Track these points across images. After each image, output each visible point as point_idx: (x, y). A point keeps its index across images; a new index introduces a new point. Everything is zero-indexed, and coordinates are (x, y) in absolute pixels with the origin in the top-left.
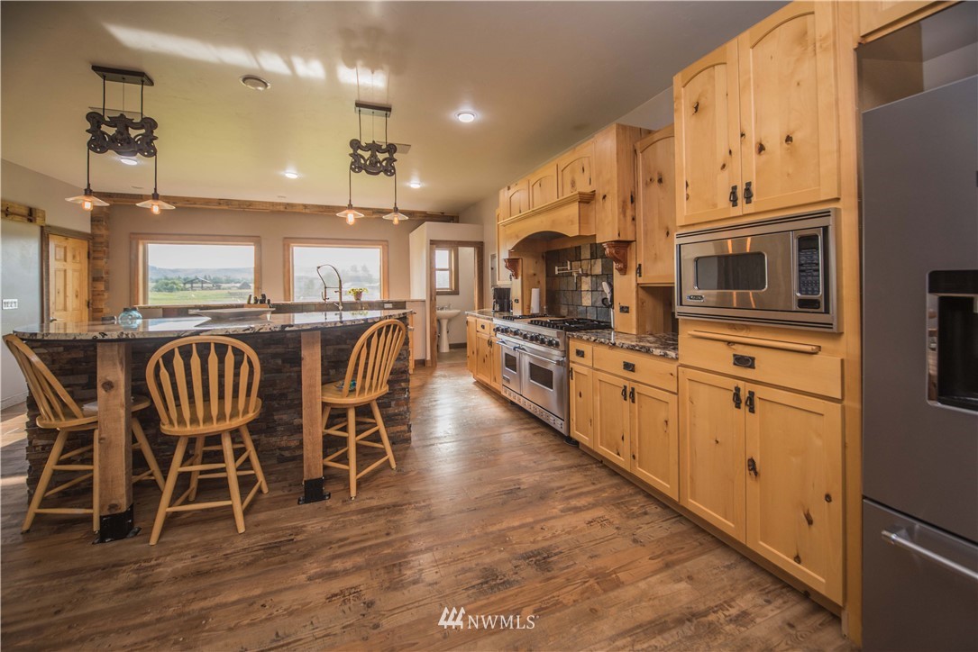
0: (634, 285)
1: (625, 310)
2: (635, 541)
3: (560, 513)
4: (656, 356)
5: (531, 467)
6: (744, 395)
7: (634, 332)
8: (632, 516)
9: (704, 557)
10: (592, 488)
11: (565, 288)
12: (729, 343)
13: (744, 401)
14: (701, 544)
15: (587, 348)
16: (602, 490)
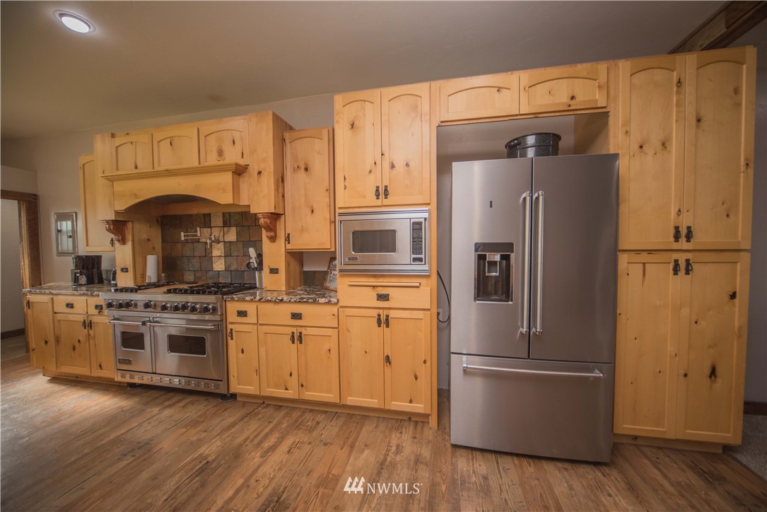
0: (283, 250)
1: (274, 271)
2: (325, 444)
3: (261, 460)
4: (322, 303)
5: (205, 437)
6: (383, 318)
7: (284, 288)
8: (311, 430)
9: (364, 429)
10: (271, 426)
11: (189, 253)
12: (374, 287)
13: (383, 321)
14: (357, 423)
15: (250, 308)
16: (279, 423)
